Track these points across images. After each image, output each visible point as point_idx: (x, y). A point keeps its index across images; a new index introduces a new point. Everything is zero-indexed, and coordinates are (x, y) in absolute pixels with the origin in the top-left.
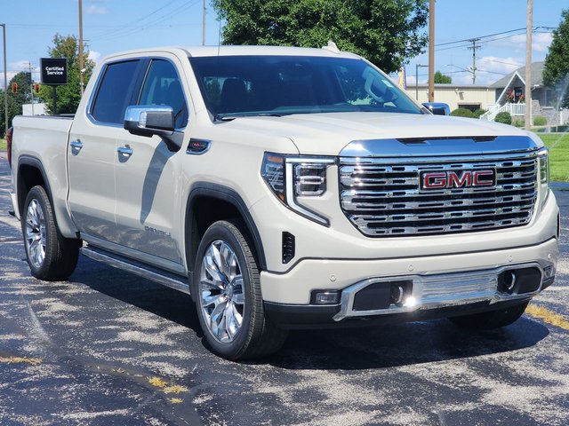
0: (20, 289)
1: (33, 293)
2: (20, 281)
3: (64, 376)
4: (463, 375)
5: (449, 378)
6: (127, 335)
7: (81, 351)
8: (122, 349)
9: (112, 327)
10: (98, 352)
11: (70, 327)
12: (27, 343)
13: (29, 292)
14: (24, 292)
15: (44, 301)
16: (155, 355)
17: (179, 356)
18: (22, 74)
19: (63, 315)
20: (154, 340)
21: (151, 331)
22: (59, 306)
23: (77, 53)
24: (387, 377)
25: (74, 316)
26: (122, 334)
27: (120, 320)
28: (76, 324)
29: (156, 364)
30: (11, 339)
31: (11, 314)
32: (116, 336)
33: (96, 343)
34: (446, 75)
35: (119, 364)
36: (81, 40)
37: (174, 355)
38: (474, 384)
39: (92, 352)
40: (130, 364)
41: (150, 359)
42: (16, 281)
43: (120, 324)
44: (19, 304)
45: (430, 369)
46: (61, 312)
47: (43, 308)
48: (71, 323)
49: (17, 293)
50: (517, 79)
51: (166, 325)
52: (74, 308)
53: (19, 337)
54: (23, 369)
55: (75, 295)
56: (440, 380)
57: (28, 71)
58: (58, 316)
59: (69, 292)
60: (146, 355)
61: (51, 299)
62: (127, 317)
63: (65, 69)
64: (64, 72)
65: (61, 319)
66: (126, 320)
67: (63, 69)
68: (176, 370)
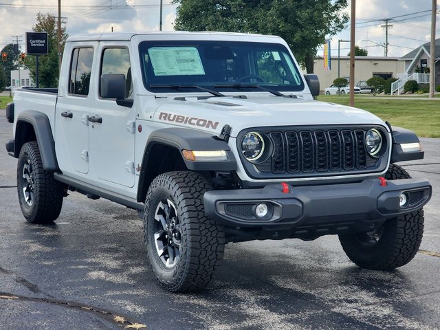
4: (390, 316)
5: (378, 318)
6: (94, 274)
7: (54, 289)
8: (89, 287)
9: (80, 267)
10: (69, 290)
11: (45, 265)
15: (23, 242)
16: (118, 293)
17: (139, 294)
18: (11, 45)
19: (39, 255)
20: (117, 279)
21: (115, 271)
22: (36, 247)
23: (56, 28)
24: (322, 317)
25: (47, 256)
26: (90, 273)
27: (89, 260)
28: (50, 263)
29: (120, 302)
32: (85, 275)
33: (67, 281)
34: (364, 49)
36: (60, 18)
37: (135, 293)
38: (400, 325)
39: (63, 290)
40: (96, 300)
41: (114, 297)
43: (88, 264)
45: (360, 310)
46: (37, 252)
48: (47, 263)
50: (423, 52)
51: (128, 266)
52: (48, 249)
55: (50, 237)
56: (369, 321)
57: (15, 43)
58: (35, 256)
59: (45, 234)
60: (110, 293)
61: (30, 241)
62: (94, 258)
63: (46, 42)
64: (46, 44)
65: (37, 258)
66: (94, 260)
67: (44, 41)
68: (136, 307)
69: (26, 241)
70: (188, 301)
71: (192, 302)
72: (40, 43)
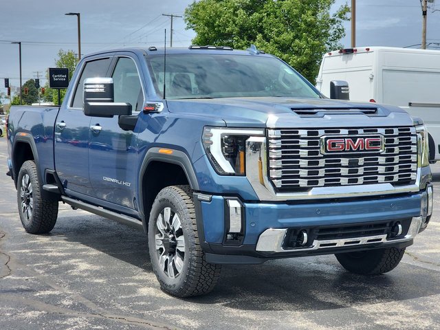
0: (51, 252)
1: (62, 254)
2: (50, 245)
3: (98, 327)
6: (144, 291)
7: (109, 305)
8: (142, 303)
9: (130, 284)
10: (124, 305)
11: (97, 284)
12: (64, 297)
13: (58, 254)
14: (55, 254)
15: (72, 261)
17: (191, 309)
19: (89, 273)
22: (84, 266)
25: (98, 274)
26: (140, 290)
27: (137, 278)
28: (101, 281)
29: (173, 316)
30: (50, 295)
31: (47, 272)
32: (135, 292)
33: (120, 297)
35: (142, 316)
37: (186, 308)
39: (118, 306)
40: (151, 315)
41: (167, 312)
42: (46, 244)
43: (137, 281)
44: (52, 264)
46: (87, 270)
47: (72, 267)
48: (97, 281)
49: (49, 254)
52: (97, 268)
53: (57, 293)
54: (64, 320)
55: (96, 256)
58: (86, 274)
59: (91, 254)
60: (163, 308)
61: (77, 260)
62: (141, 275)
63: (67, 76)
64: (67, 78)
65: (88, 277)
66: (141, 278)
67: (65, 76)
68: (190, 321)
69: (74, 260)
70: (238, 315)
71: (241, 315)
72: (62, 77)
